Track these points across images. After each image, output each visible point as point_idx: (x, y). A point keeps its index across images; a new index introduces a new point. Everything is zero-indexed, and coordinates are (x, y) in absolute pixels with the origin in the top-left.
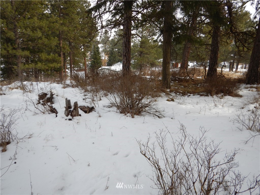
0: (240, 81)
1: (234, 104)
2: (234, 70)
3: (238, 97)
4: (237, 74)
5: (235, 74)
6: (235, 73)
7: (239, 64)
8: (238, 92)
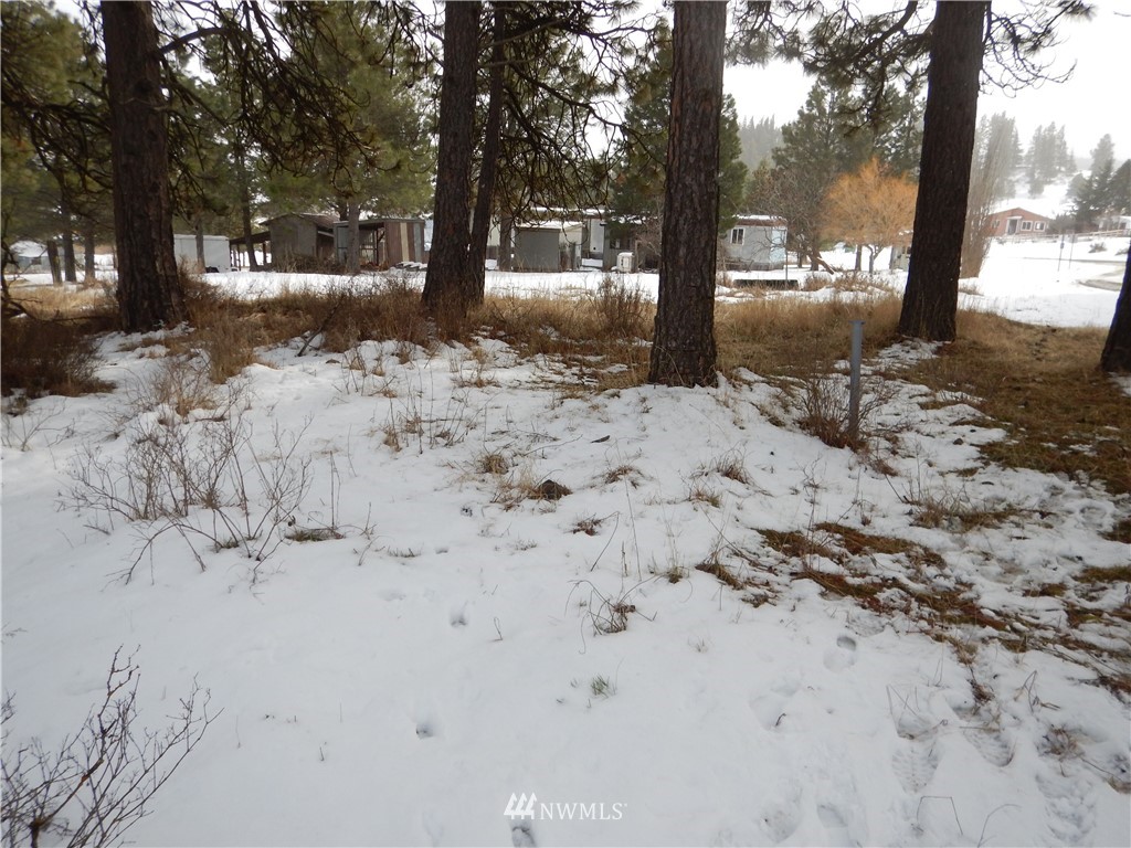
0: (100, 322)
1: (80, 427)
2: (80, 275)
3: (96, 391)
4: (91, 292)
5: (83, 293)
6: (82, 289)
7: (96, 249)
8: (92, 371)
